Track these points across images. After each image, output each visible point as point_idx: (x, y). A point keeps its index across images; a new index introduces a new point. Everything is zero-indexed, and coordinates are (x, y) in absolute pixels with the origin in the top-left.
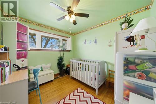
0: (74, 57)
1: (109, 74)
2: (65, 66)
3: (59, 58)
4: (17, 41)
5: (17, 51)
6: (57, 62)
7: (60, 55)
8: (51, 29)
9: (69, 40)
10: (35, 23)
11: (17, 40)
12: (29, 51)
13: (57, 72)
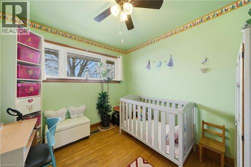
0: (127, 93)
1: (204, 130)
2: (112, 109)
3: (100, 94)
4: (18, 63)
5: (18, 82)
6: (97, 102)
7: (102, 89)
8: (86, 43)
9: (119, 62)
10: (56, 32)
11: (17, 60)
12: (43, 81)
13: (97, 120)
